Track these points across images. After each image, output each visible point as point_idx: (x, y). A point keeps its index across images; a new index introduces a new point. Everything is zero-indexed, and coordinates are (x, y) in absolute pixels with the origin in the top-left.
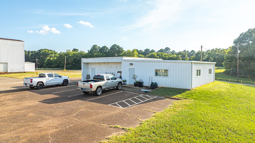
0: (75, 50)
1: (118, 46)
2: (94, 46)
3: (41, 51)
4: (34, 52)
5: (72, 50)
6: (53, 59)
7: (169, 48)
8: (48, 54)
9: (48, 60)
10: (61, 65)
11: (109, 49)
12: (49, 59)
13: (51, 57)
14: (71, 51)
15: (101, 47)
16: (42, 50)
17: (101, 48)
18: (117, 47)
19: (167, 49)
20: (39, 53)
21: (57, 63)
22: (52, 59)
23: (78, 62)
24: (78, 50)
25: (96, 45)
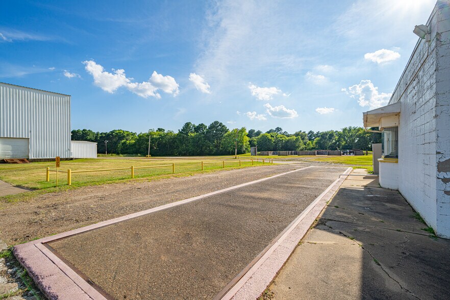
0: (160, 130)
1: (221, 123)
2: (187, 125)
3: (114, 132)
4: (105, 134)
5: (156, 129)
6: (130, 143)
7: (280, 128)
8: (124, 136)
9: (123, 144)
10: (142, 150)
11: (208, 128)
12: (125, 143)
13: (127, 140)
14: (155, 131)
15: (197, 125)
16: (115, 130)
17: (197, 127)
18: (220, 125)
19: (278, 129)
20: (112, 134)
21: (135, 147)
22: (128, 142)
23: (165, 146)
24: (164, 130)
25: (190, 123)
